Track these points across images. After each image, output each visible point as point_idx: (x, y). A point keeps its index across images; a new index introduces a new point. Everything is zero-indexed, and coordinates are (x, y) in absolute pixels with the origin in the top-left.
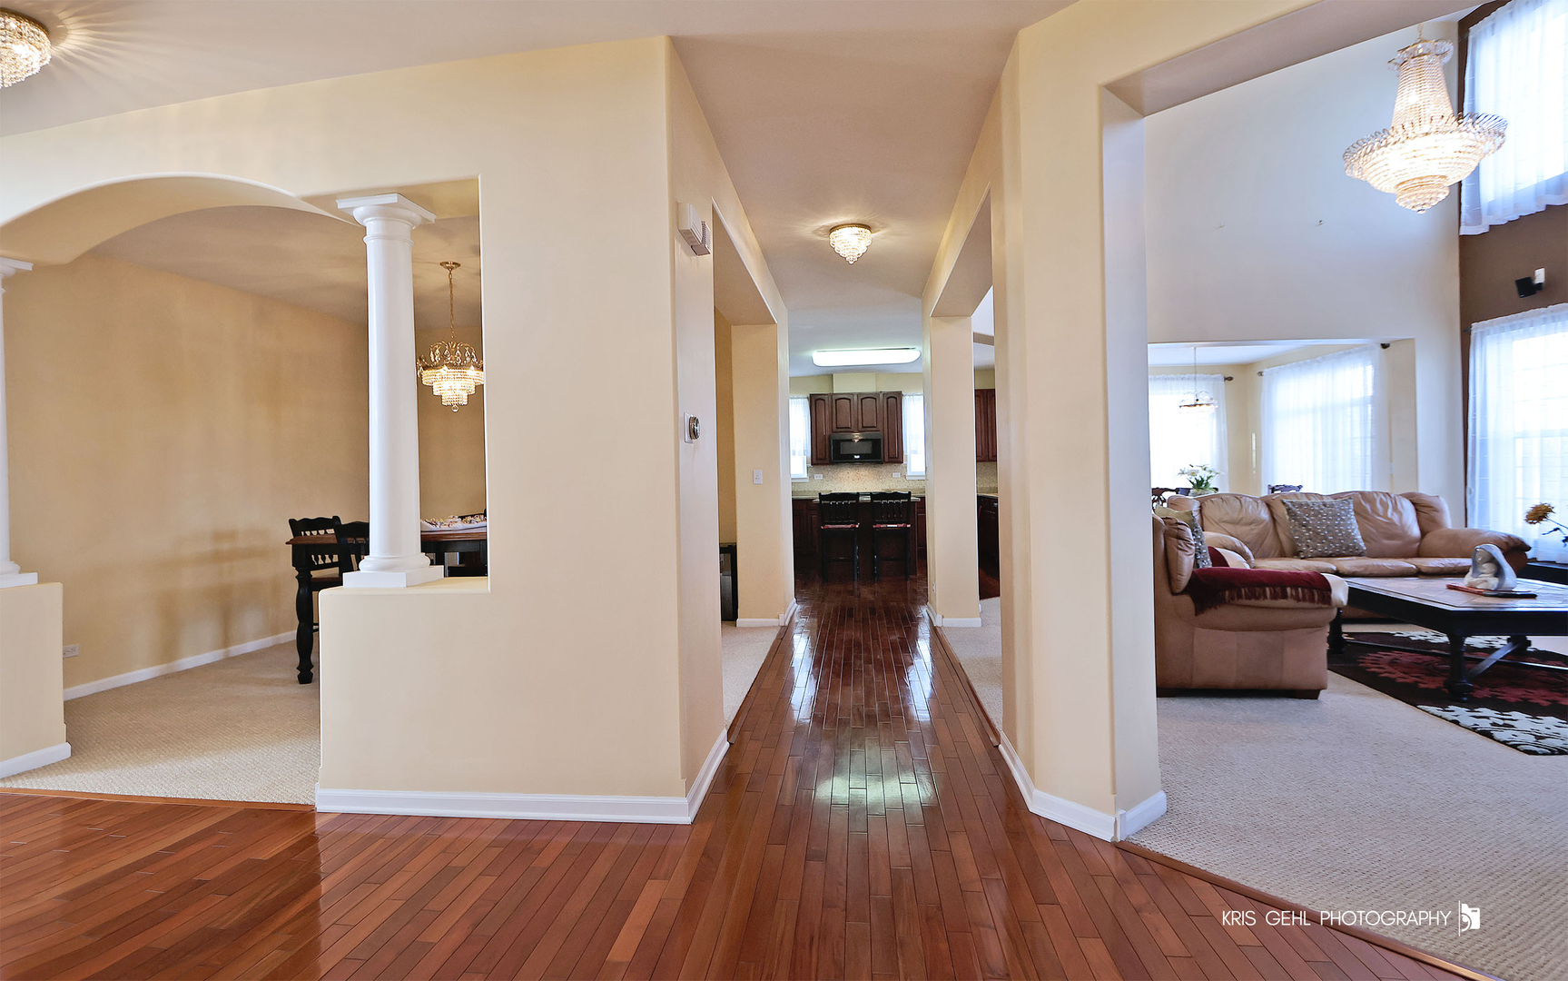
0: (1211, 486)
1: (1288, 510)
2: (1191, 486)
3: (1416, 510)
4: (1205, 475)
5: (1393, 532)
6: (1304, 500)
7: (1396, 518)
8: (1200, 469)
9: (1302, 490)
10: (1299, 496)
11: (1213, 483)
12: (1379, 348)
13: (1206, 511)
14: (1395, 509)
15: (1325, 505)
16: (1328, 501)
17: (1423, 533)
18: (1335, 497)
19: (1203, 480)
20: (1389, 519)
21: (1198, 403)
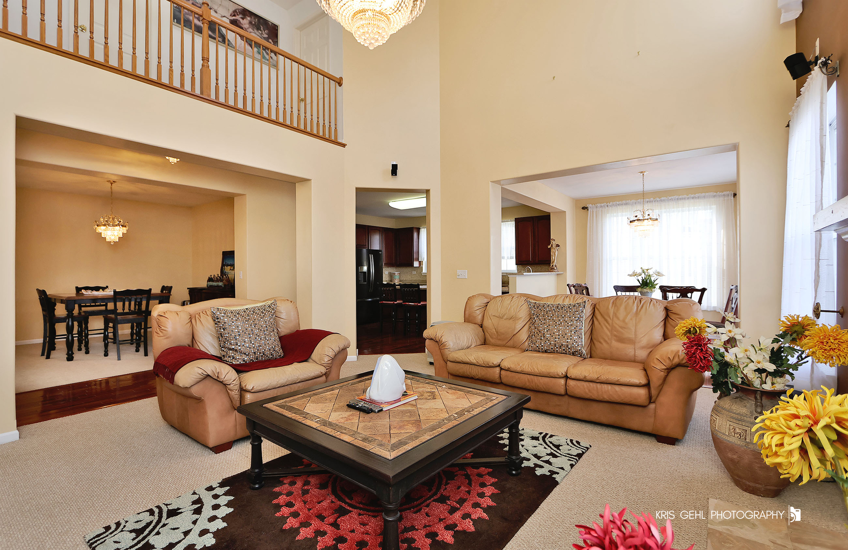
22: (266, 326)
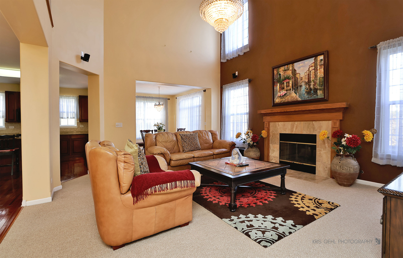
0: (163, 129)
1: (181, 137)
2: (157, 129)
3: (212, 135)
4: (161, 126)
5: (207, 142)
6: (185, 133)
7: (207, 138)
8: (160, 124)
9: (185, 130)
10: (184, 132)
11: (163, 128)
12: (203, 91)
13: (157, 138)
14: (207, 135)
15: (191, 135)
16: (192, 133)
17: (213, 142)
18: (193, 132)
19: (161, 127)
20: (206, 138)
21: (160, 104)
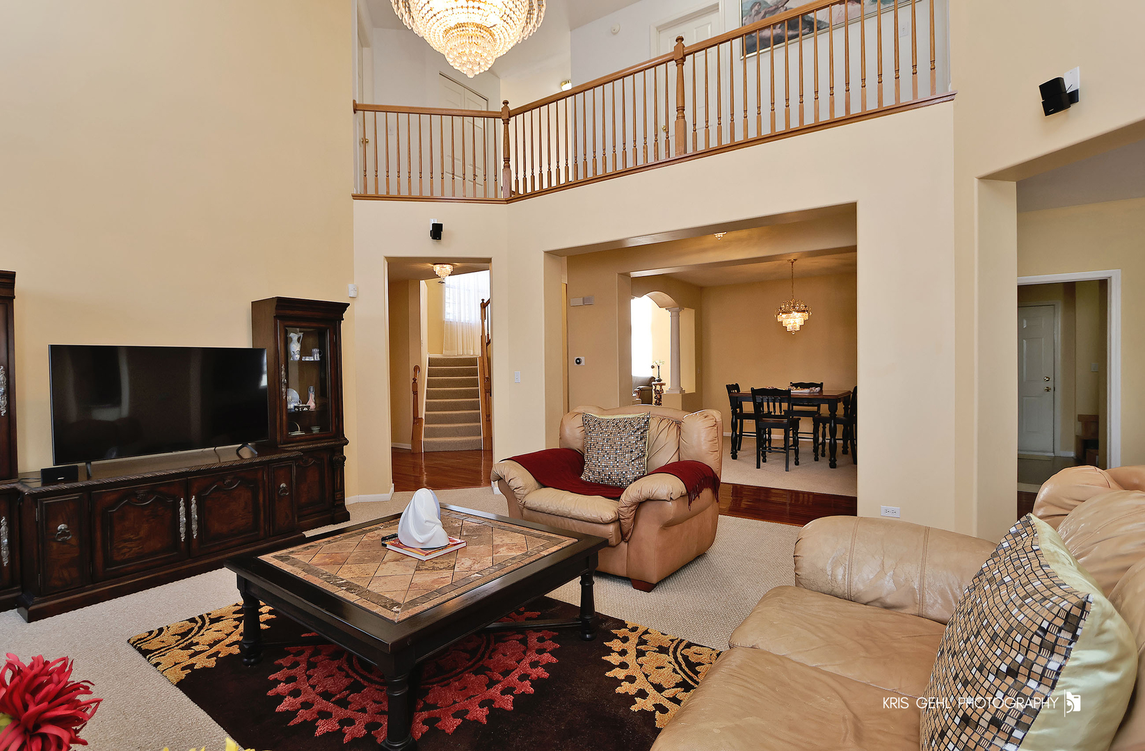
22: (621, 445)
